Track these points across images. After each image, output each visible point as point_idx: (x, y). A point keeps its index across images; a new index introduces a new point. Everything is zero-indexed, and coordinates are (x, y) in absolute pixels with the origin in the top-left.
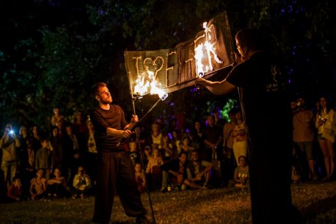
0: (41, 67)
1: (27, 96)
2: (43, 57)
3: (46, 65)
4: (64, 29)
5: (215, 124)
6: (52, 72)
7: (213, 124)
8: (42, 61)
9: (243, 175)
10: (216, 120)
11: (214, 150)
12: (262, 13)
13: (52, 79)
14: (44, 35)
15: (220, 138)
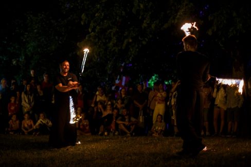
0: (24, 40)
1: (13, 60)
2: (27, 33)
3: (28, 39)
4: (43, 15)
5: (143, 91)
6: (32, 44)
7: (141, 91)
8: (26, 36)
9: (159, 128)
10: (144, 88)
11: (141, 109)
12: (179, 14)
13: (31, 50)
14: (29, 18)
15: (146, 101)
